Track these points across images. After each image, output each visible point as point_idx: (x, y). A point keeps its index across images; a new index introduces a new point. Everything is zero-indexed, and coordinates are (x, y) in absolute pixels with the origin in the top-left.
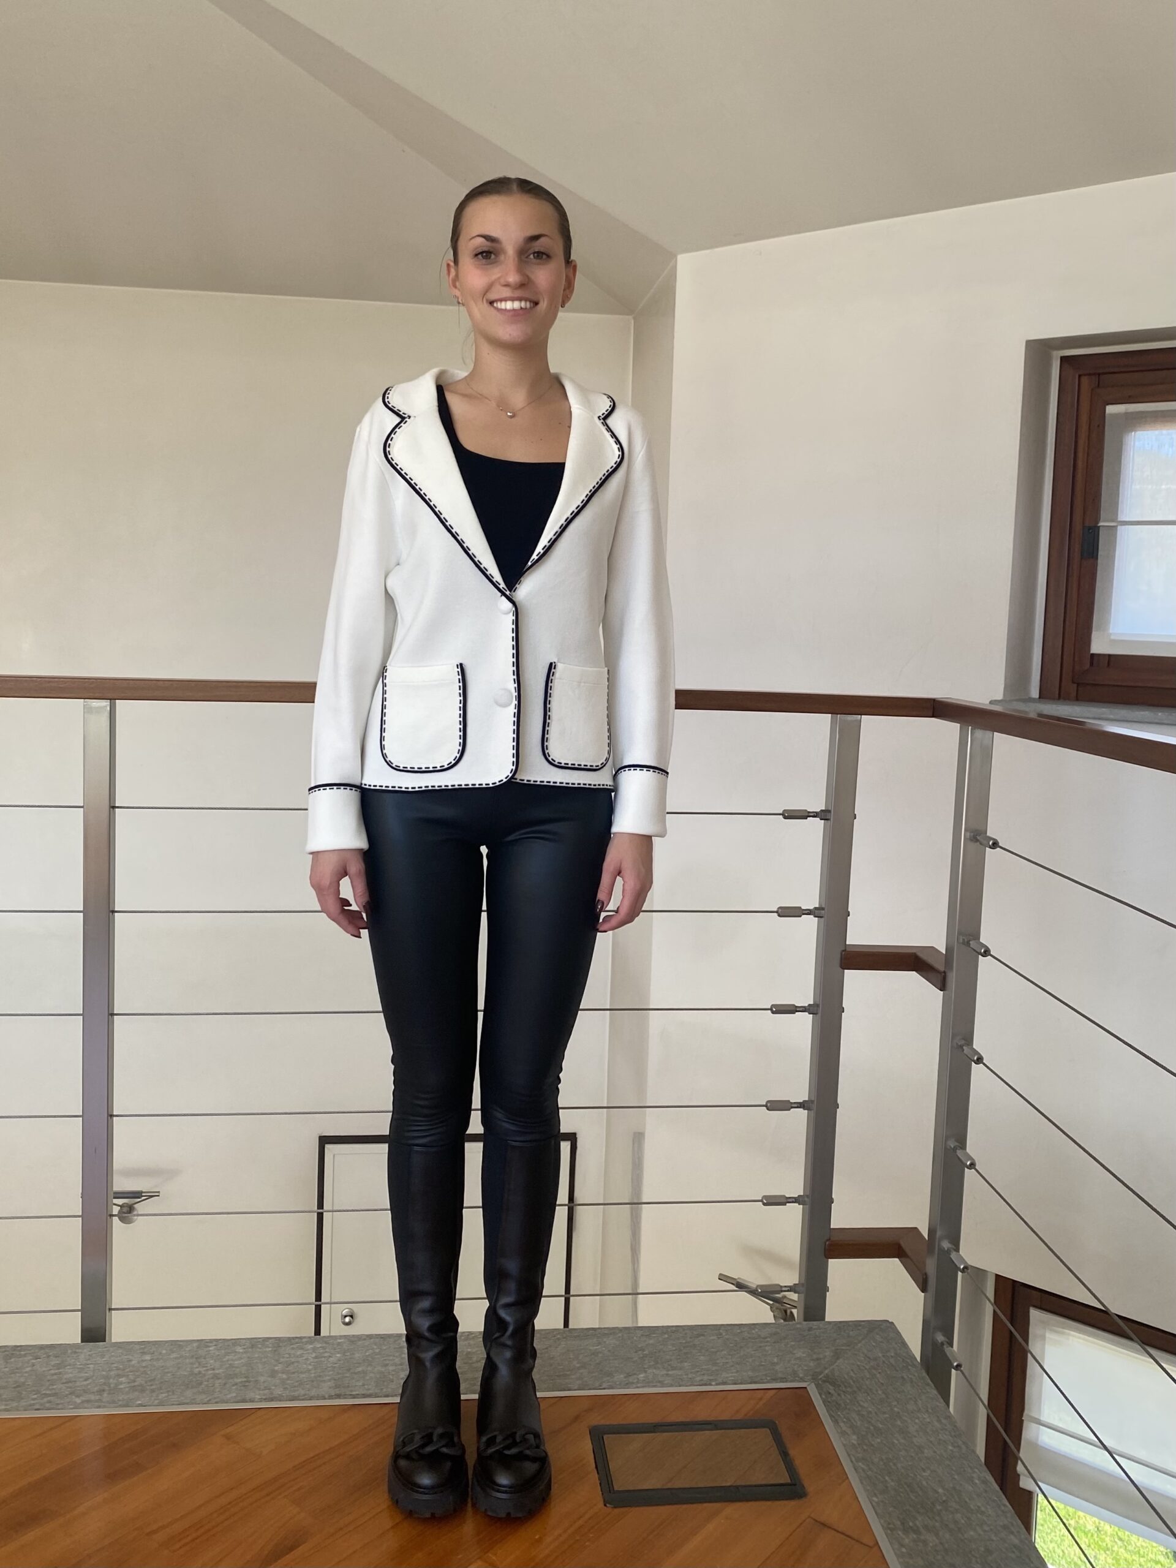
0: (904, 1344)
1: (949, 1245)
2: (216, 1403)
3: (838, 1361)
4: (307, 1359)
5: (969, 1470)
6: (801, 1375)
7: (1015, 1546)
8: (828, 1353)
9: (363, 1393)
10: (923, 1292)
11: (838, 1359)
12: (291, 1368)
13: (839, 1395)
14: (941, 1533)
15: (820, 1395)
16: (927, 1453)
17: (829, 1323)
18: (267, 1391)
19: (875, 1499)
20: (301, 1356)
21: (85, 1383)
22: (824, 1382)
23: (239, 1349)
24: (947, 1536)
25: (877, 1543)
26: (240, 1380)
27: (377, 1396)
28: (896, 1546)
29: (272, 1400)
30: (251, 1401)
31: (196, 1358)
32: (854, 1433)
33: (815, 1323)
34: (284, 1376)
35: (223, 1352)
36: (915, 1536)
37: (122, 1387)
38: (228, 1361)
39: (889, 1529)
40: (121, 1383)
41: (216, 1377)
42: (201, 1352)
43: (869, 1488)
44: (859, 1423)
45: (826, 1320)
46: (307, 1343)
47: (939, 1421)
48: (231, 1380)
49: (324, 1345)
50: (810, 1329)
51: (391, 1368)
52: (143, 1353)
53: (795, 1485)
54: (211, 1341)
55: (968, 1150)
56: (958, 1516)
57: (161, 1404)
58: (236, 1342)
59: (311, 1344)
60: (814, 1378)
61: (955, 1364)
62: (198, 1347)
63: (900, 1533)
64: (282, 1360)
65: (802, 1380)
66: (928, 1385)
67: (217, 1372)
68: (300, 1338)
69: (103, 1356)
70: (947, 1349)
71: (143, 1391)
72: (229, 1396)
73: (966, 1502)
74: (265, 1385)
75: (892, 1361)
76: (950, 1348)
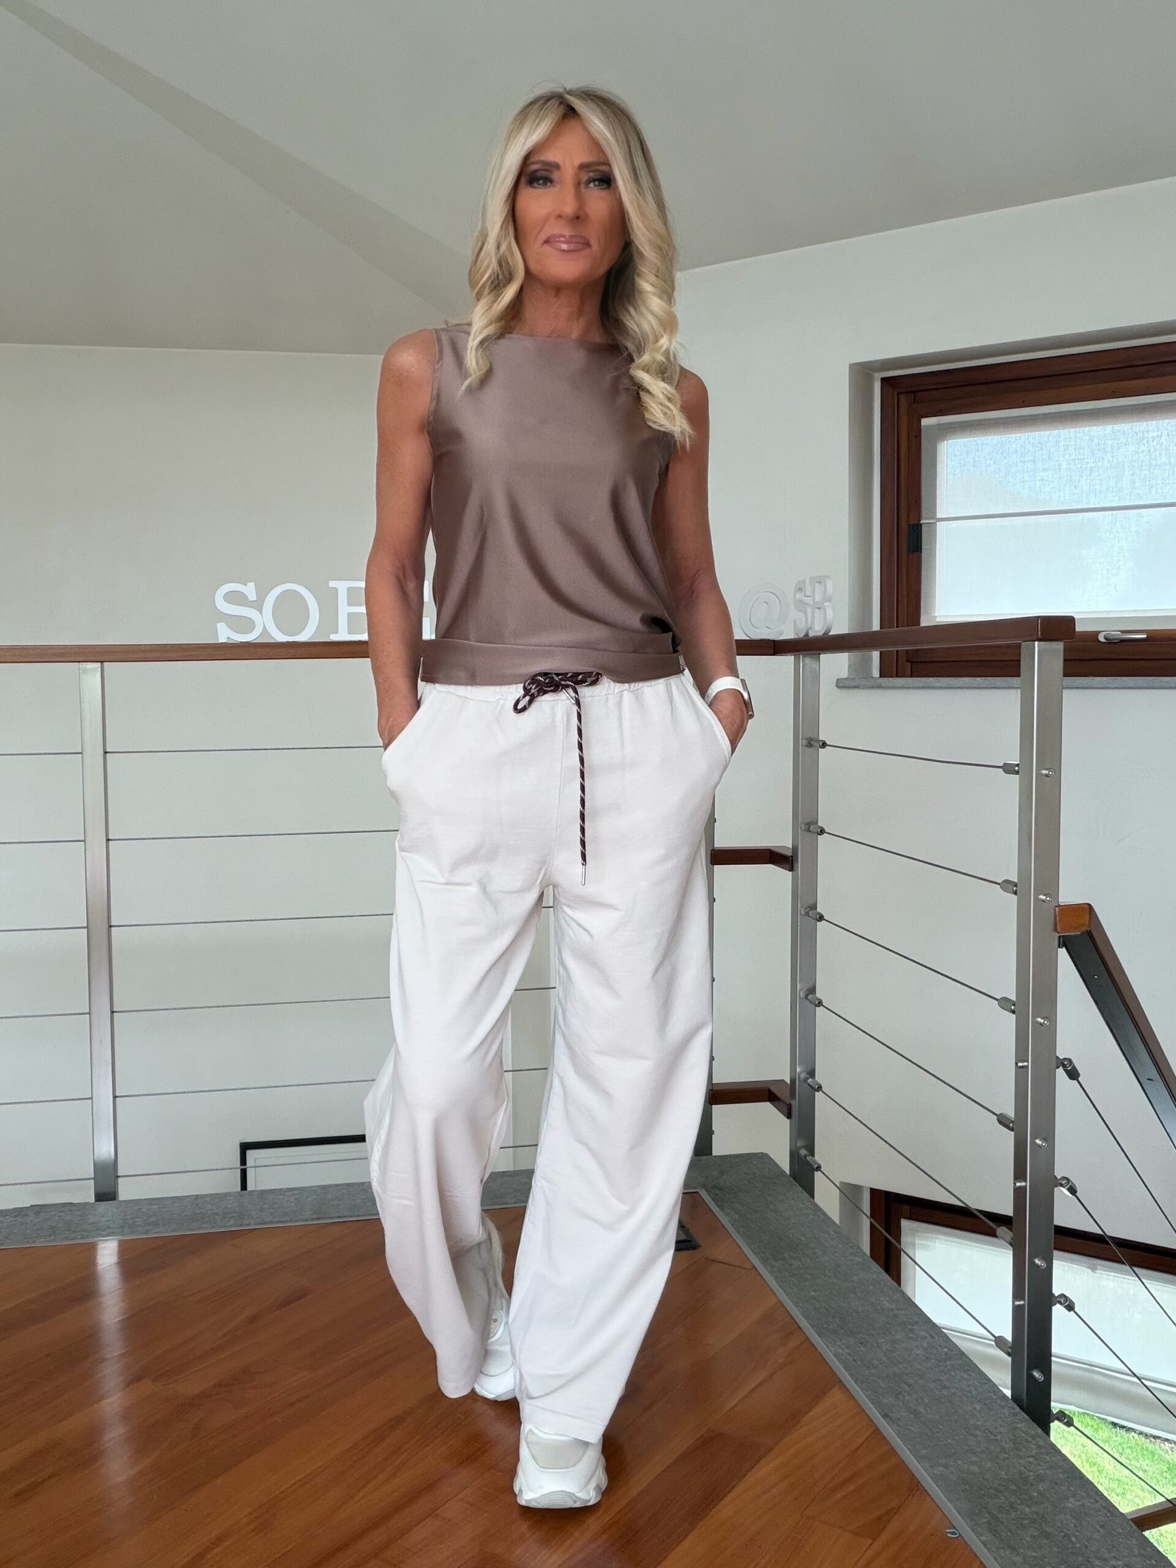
0: (777, 1165)
1: (809, 1076)
2: (219, 1228)
3: (723, 1177)
4: (288, 1200)
5: (825, 1227)
6: (694, 1186)
7: (859, 1263)
8: (715, 1173)
9: (339, 1215)
10: (788, 1118)
11: (723, 1175)
12: (276, 1206)
13: (723, 1194)
14: (803, 1259)
15: (709, 1195)
16: (793, 1220)
17: (716, 1156)
18: (260, 1219)
19: (753, 1246)
20: (284, 1198)
21: (109, 1223)
22: (712, 1188)
23: (229, 1198)
24: (808, 1260)
25: (754, 1267)
26: (233, 1215)
27: (351, 1217)
28: (769, 1268)
29: (265, 1224)
30: (247, 1225)
31: (196, 1205)
32: (737, 1214)
33: (704, 1157)
34: (272, 1210)
35: (217, 1200)
36: (783, 1262)
37: (137, 1224)
38: (222, 1205)
39: (764, 1261)
40: (139, 1222)
41: (216, 1214)
42: (198, 1202)
43: (748, 1241)
44: (740, 1208)
45: (714, 1154)
46: (286, 1192)
47: (804, 1204)
48: (228, 1215)
49: (300, 1192)
50: (701, 1160)
51: (358, 1201)
52: (152, 1205)
53: (690, 1241)
54: (206, 1195)
55: (817, 995)
56: (817, 1250)
57: (173, 1231)
58: (227, 1195)
59: (290, 1192)
60: (704, 1186)
61: (816, 1166)
62: (196, 1199)
63: (771, 1261)
64: (268, 1202)
65: (695, 1188)
66: (795, 1185)
67: (214, 1212)
68: (281, 1189)
69: (118, 1208)
70: (808, 1158)
71: (156, 1224)
72: (229, 1224)
73: (823, 1243)
74: (258, 1216)
75: (766, 1174)
76: (810, 1157)
